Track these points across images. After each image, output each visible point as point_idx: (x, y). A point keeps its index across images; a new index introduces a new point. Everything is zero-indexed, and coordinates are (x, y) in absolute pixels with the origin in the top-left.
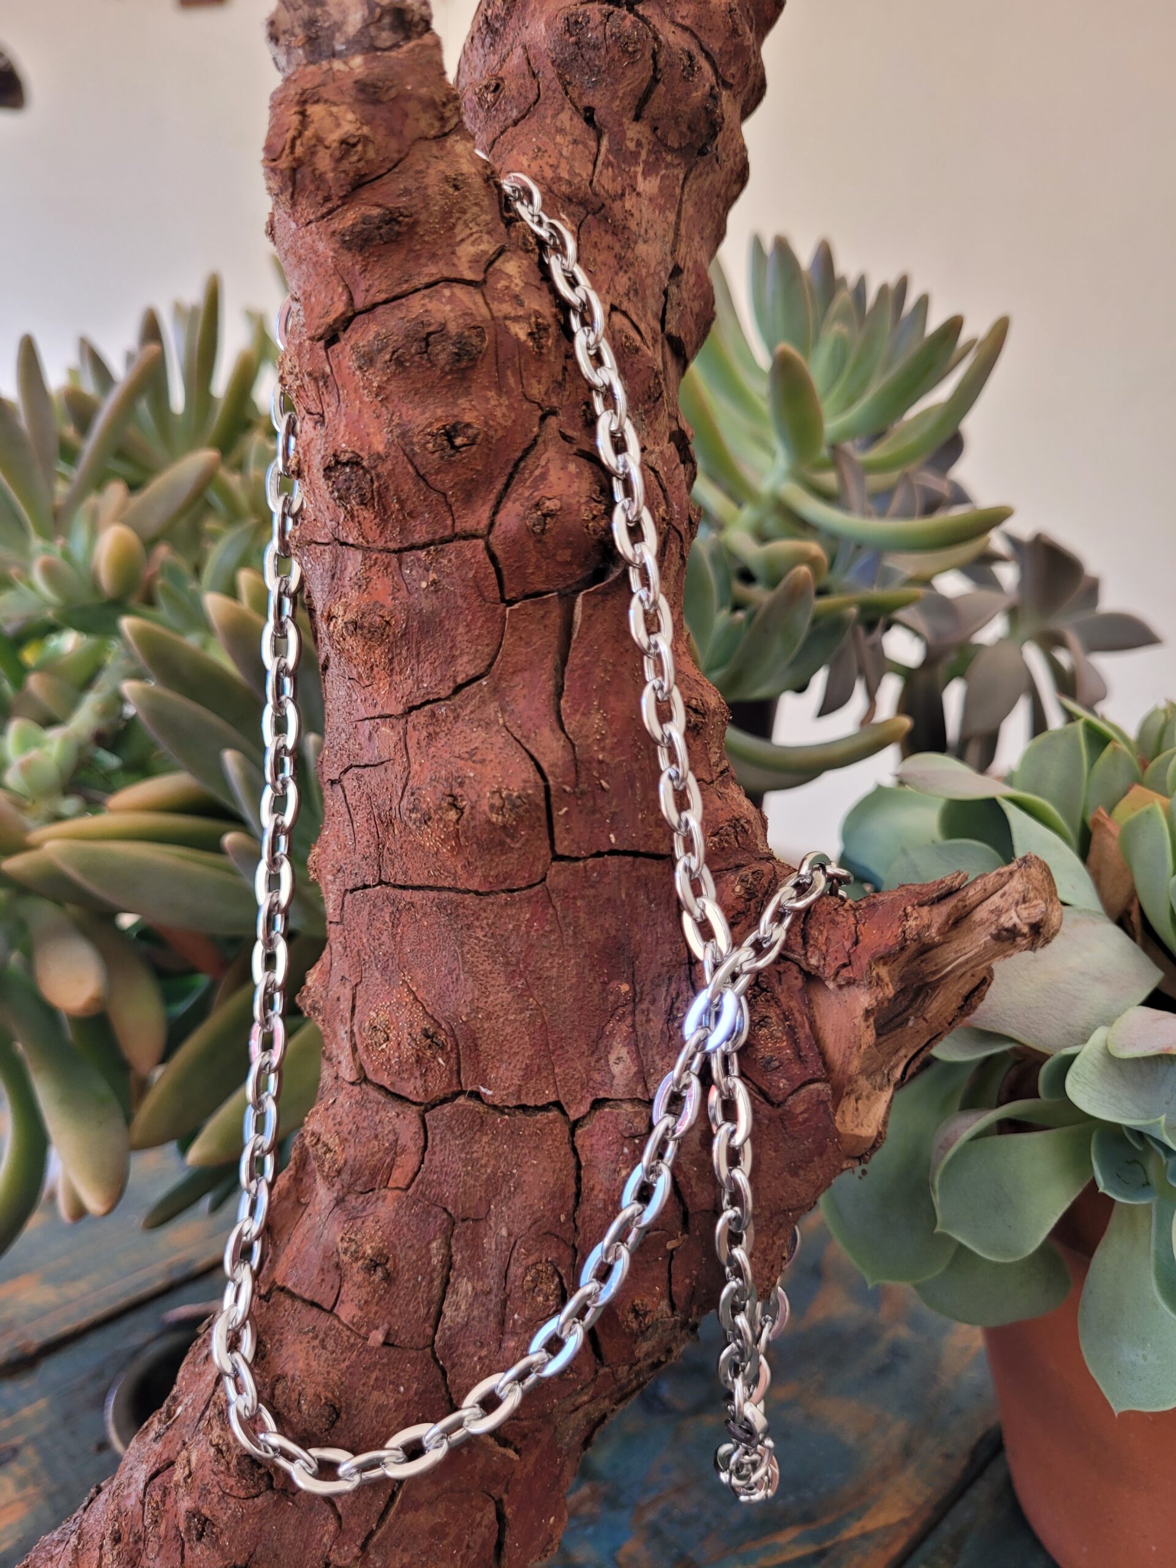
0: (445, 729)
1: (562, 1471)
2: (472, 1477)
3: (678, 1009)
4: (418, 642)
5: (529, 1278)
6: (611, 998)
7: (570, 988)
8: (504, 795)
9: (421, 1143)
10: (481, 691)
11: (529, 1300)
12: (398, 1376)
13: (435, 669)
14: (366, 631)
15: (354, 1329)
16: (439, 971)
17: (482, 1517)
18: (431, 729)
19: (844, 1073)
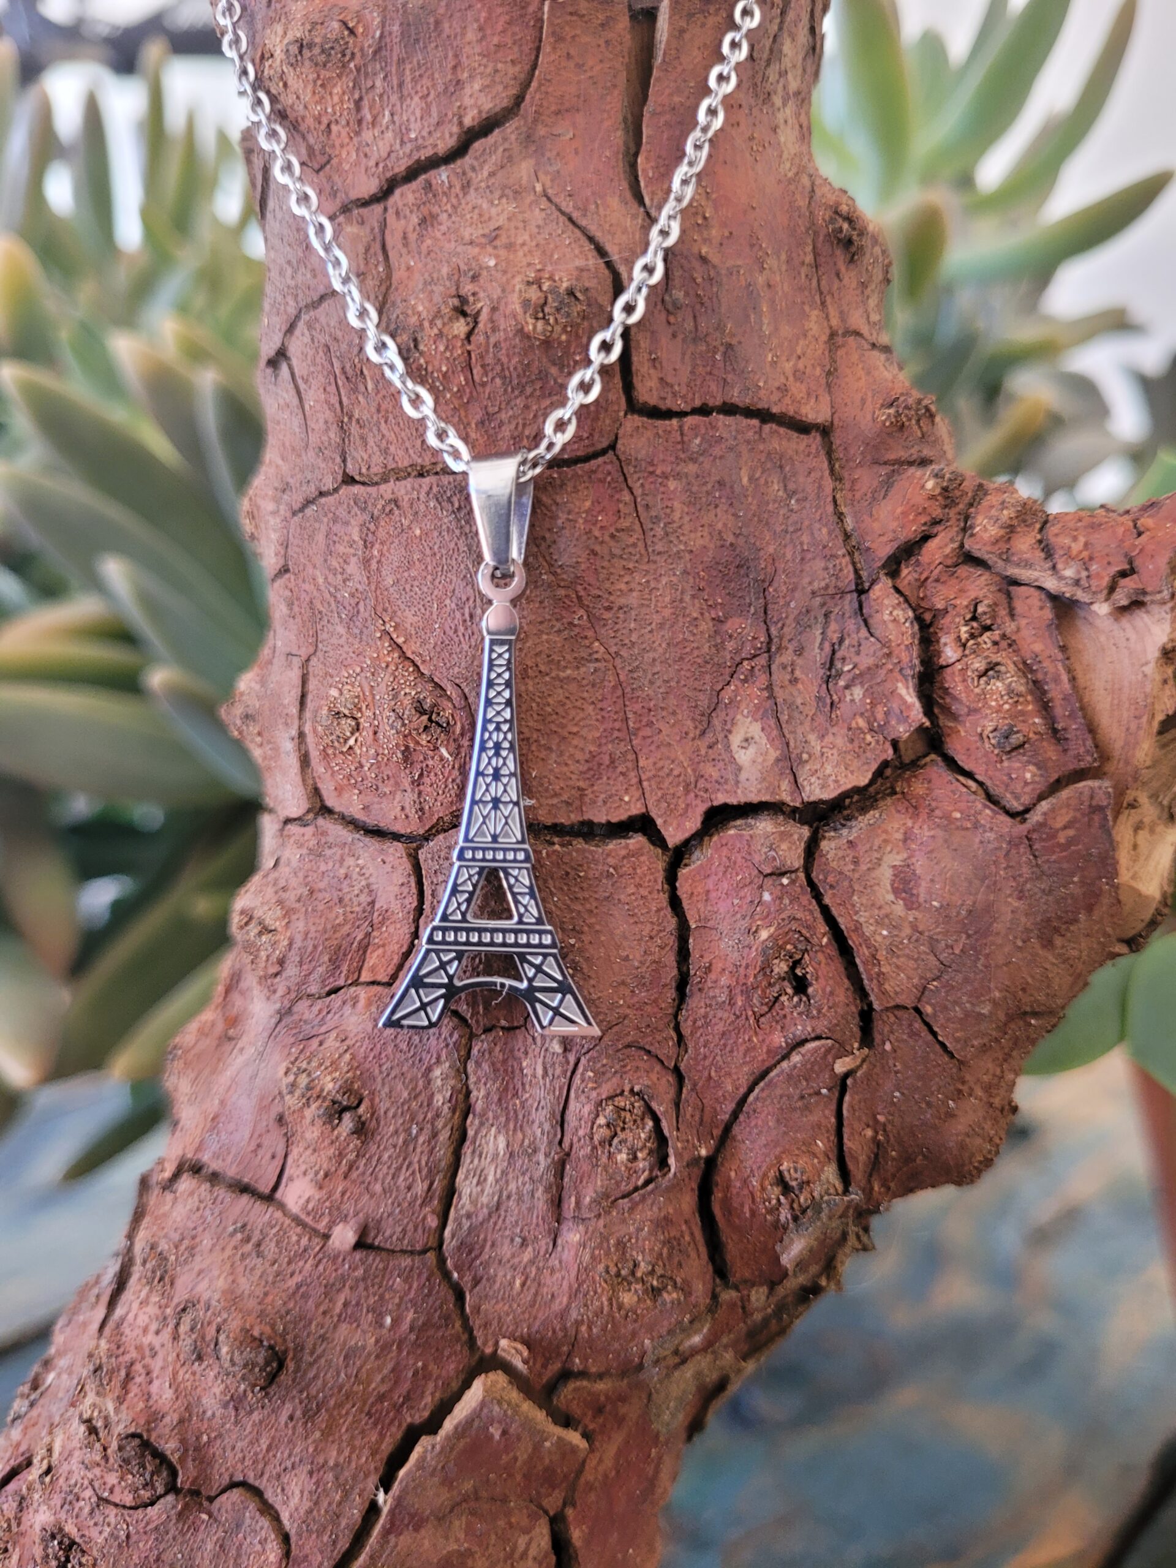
0: (449, 206)
1: (657, 1471)
2: (511, 1475)
3: (844, 659)
4: (401, 61)
5: (602, 1121)
6: (730, 645)
7: (661, 626)
8: (545, 288)
9: (412, 902)
10: (505, 139)
11: (604, 1159)
12: (382, 1297)
13: (428, 105)
14: (317, 50)
15: (308, 1220)
16: (441, 606)
17: (528, 1544)
18: (424, 210)
19: (1127, 763)
